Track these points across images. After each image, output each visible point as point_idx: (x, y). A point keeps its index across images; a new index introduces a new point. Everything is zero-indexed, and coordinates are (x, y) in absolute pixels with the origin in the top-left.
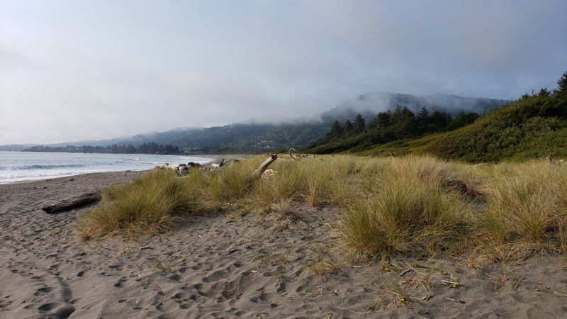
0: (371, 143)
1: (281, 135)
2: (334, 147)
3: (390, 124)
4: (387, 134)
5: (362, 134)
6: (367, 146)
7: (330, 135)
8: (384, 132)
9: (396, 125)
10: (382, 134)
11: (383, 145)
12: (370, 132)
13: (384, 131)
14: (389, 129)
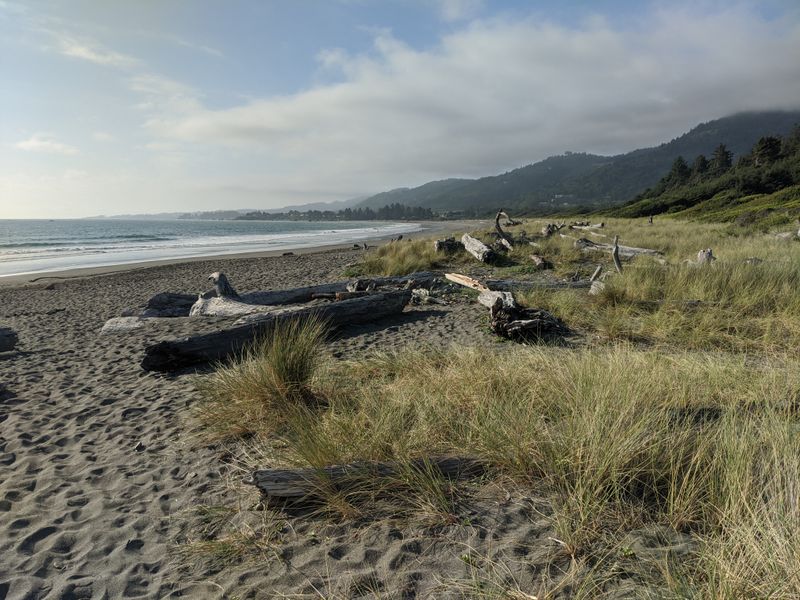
0: (742, 193)
1: (587, 185)
2: (670, 201)
3: (782, 157)
4: (774, 176)
5: (725, 178)
6: (732, 198)
7: (666, 183)
8: (768, 172)
9: (791, 158)
10: (763, 177)
11: (768, 197)
12: (739, 173)
13: (768, 169)
14: (779, 165)
